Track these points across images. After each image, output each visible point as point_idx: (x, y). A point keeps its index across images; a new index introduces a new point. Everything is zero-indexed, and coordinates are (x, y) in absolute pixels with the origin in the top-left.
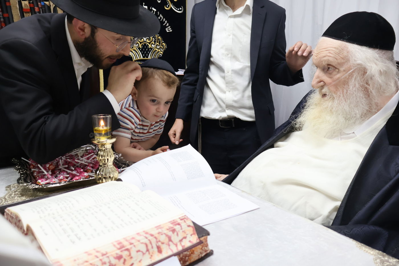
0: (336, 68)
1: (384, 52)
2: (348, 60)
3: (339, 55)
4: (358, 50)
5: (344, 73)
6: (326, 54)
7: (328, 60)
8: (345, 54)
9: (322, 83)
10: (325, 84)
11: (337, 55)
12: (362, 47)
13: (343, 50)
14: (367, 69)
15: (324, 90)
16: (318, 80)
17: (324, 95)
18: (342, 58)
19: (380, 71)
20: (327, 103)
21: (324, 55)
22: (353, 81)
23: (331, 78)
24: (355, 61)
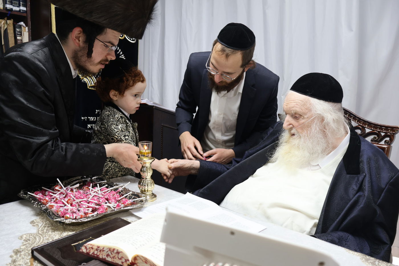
0: (301, 116)
1: (336, 104)
2: (310, 110)
3: (304, 106)
4: (317, 103)
5: (308, 119)
6: (295, 106)
7: (296, 110)
8: (308, 105)
9: (291, 126)
10: (294, 126)
11: (302, 107)
12: (320, 100)
13: (306, 102)
14: (324, 118)
15: (293, 131)
16: (288, 123)
17: (293, 135)
18: (306, 109)
19: (334, 119)
20: (295, 141)
21: (292, 106)
22: (315, 126)
23: (297, 122)
24: (316, 111)
